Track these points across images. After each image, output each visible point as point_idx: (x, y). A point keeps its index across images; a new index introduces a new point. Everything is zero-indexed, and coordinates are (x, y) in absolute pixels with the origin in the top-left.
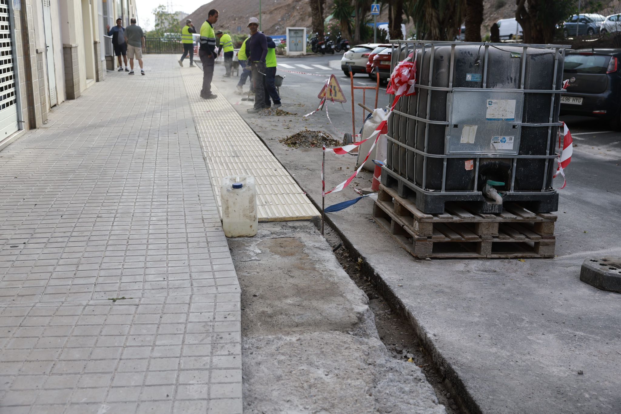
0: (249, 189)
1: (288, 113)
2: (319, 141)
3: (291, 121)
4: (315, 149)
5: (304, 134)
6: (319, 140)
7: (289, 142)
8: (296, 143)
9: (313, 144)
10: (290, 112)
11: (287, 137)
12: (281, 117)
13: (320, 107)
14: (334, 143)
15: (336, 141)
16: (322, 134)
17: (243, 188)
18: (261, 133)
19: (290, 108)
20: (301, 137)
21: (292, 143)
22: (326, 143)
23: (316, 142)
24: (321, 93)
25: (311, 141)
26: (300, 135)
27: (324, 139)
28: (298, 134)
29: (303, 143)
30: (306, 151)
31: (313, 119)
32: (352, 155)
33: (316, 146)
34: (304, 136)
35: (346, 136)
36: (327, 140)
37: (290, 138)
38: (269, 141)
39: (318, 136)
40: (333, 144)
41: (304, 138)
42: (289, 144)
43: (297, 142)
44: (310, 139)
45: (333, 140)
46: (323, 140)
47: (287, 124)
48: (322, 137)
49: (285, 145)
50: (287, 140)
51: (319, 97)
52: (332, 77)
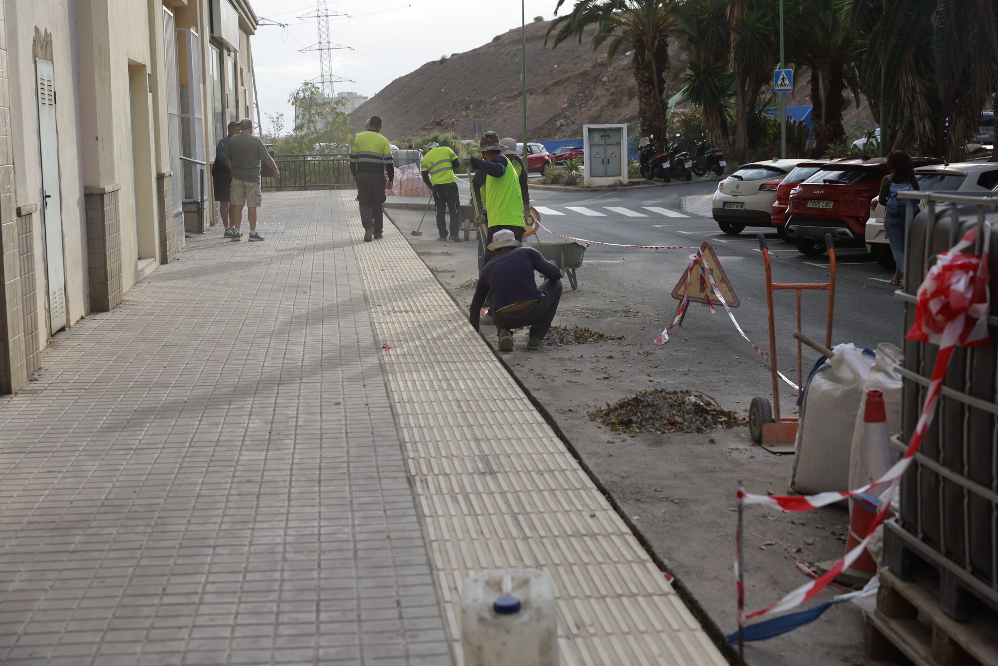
0: (539, 615)
1: (601, 336)
2: (687, 417)
3: (611, 357)
4: (677, 437)
5: (650, 399)
6: (688, 413)
7: (613, 419)
8: (630, 422)
9: (673, 424)
10: (606, 334)
11: (608, 405)
12: (585, 345)
13: (677, 319)
14: (724, 419)
15: (728, 414)
16: (693, 398)
17: (522, 611)
18: (541, 392)
19: (604, 320)
20: (644, 406)
21: (621, 423)
22: (705, 419)
23: (680, 420)
24: (678, 286)
25: (667, 416)
26: (641, 401)
27: (699, 410)
28: (636, 399)
29: (647, 421)
30: (657, 443)
31: (664, 352)
32: (775, 453)
33: (681, 429)
34: (649, 405)
35: (755, 404)
36: (708, 412)
37: (616, 409)
38: (563, 417)
39: (684, 403)
40: (721, 423)
41: (649, 409)
42: (612, 423)
43: (634, 419)
44: (665, 412)
45: (722, 413)
46: (696, 413)
47: (602, 365)
48: (695, 405)
49: (604, 427)
50: (608, 414)
51: (675, 295)
52: (705, 248)
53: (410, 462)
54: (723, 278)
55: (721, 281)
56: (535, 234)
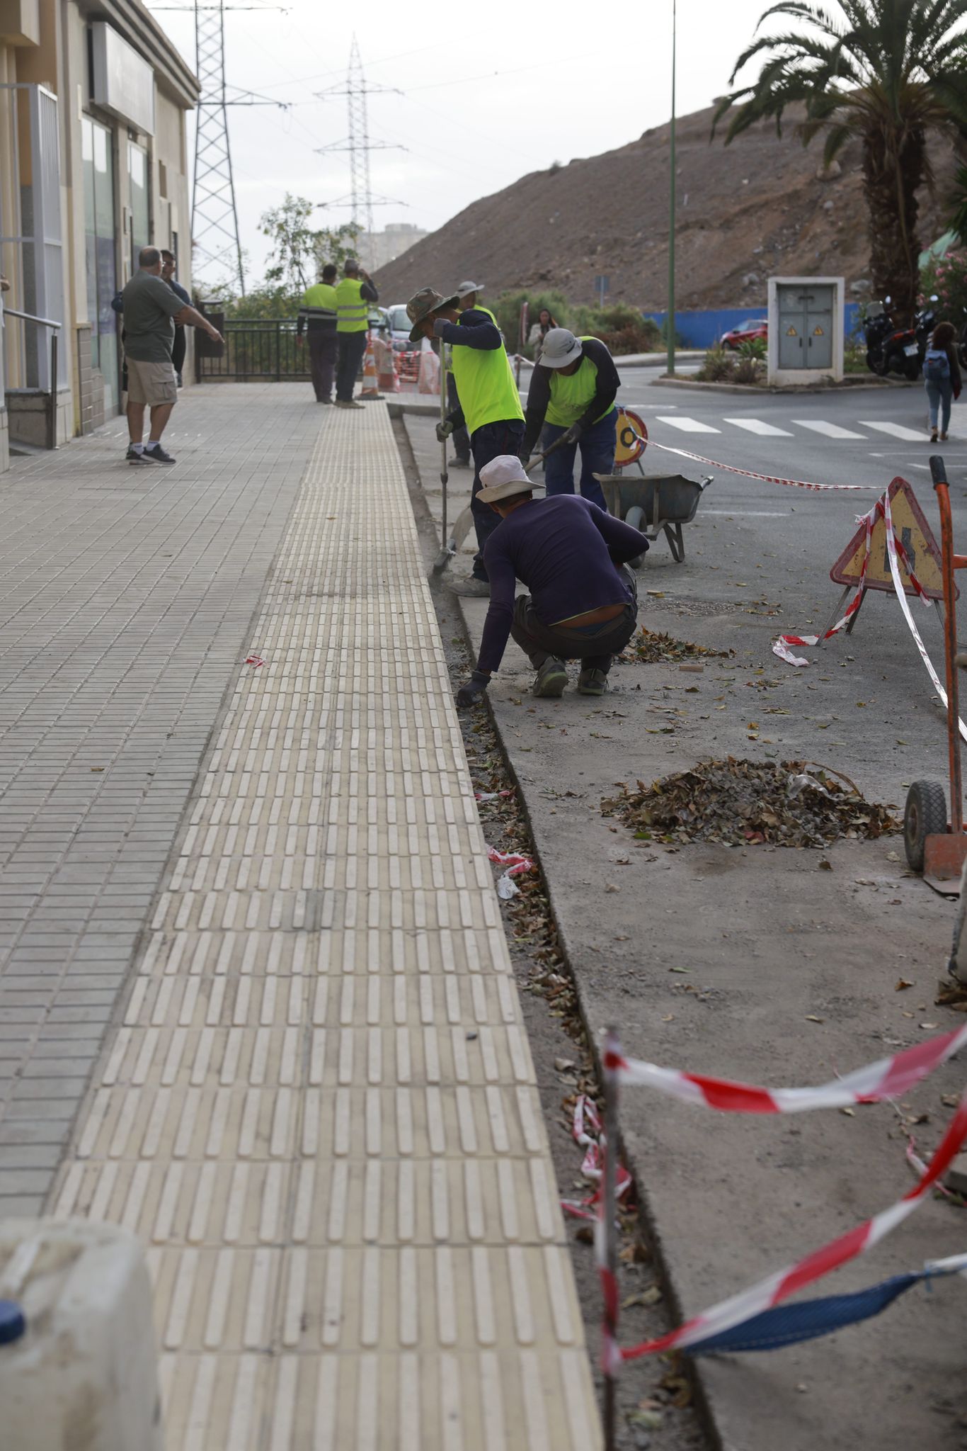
1: (690, 649)
2: (788, 814)
3: (693, 690)
4: (758, 855)
5: (716, 777)
6: (791, 808)
7: (644, 814)
8: (674, 821)
9: (758, 828)
10: (701, 645)
11: (641, 786)
12: (656, 666)
14: (864, 819)
15: (874, 811)
16: (804, 779)
17: (29, 1336)
18: (532, 756)
19: (710, 620)
20: (703, 792)
21: (657, 823)
22: (827, 818)
23: (770, 820)
24: (844, 559)
25: (748, 813)
26: (699, 782)
27: (815, 802)
28: (688, 777)
29: (707, 822)
30: (715, 867)
31: (799, 682)
32: (944, 895)
33: (773, 838)
34: (714, 790)
35: (916, 793)
36: (832, 806)
37: (654, 794)
38: (552, 806)
39: (785, 786)
40: (857, 828)
41: (714, 798)
42: (641, 823)
43: (682, 815)
44: (745, 805)
45: (862, 808)
46: (809, 808)
47: (670, 705)
48: (807, 790)
49: (622, 829)
50: (637, 805)
51: (837, 576)
52: (897, 488)
53: (165, 899)
54: (929, 546)
55: (925, 552)
56: (637, 461)
